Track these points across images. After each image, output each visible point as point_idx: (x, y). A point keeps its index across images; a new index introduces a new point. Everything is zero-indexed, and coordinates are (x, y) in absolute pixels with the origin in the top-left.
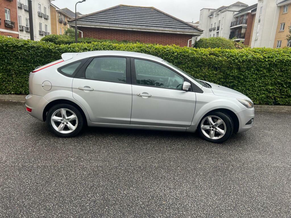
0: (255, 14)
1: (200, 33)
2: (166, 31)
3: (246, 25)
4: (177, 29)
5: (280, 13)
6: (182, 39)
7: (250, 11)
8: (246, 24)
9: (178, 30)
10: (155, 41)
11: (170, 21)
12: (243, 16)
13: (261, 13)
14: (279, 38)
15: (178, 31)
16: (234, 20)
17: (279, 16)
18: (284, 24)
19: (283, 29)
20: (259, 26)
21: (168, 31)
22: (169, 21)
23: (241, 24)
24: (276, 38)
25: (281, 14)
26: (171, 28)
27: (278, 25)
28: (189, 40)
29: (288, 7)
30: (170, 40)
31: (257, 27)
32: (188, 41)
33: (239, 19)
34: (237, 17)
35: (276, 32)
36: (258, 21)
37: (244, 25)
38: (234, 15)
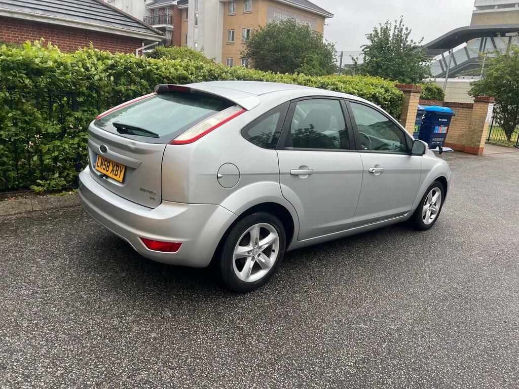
0: (187, 9)
1: (159, 38)
2: (92, 26)
3: (172, 27)
4: (114, 24)
5: (224, 13)
6: (124, 47)
7: (175, 3)
8: (172, 24)
9: (117, 27)
10: (67, 46)
11: (91, 5)
12: (162, 9)
13: (196, 9)
14: (228, 54)
15: (117, 30)
16: (148, 14)
17: (224, 17)
18: (233, 32)
19: (233, 40)
20: (196, 30)
21: (96, 26)
22: (89, 5)
23: (163, 23)
24: (223, 54)
25: (227, 16)
26: (101, 20)
27: (224, 33)
28: (137, 50)
29: (235, 4)
30: (100, 46)
31: (194, 33)
32: (135, 51)
33: (156, 14)
34: (153, 10)
35: (223, 44)
36: (193, 22)
37: (168, 26)
38: (147, 5)
